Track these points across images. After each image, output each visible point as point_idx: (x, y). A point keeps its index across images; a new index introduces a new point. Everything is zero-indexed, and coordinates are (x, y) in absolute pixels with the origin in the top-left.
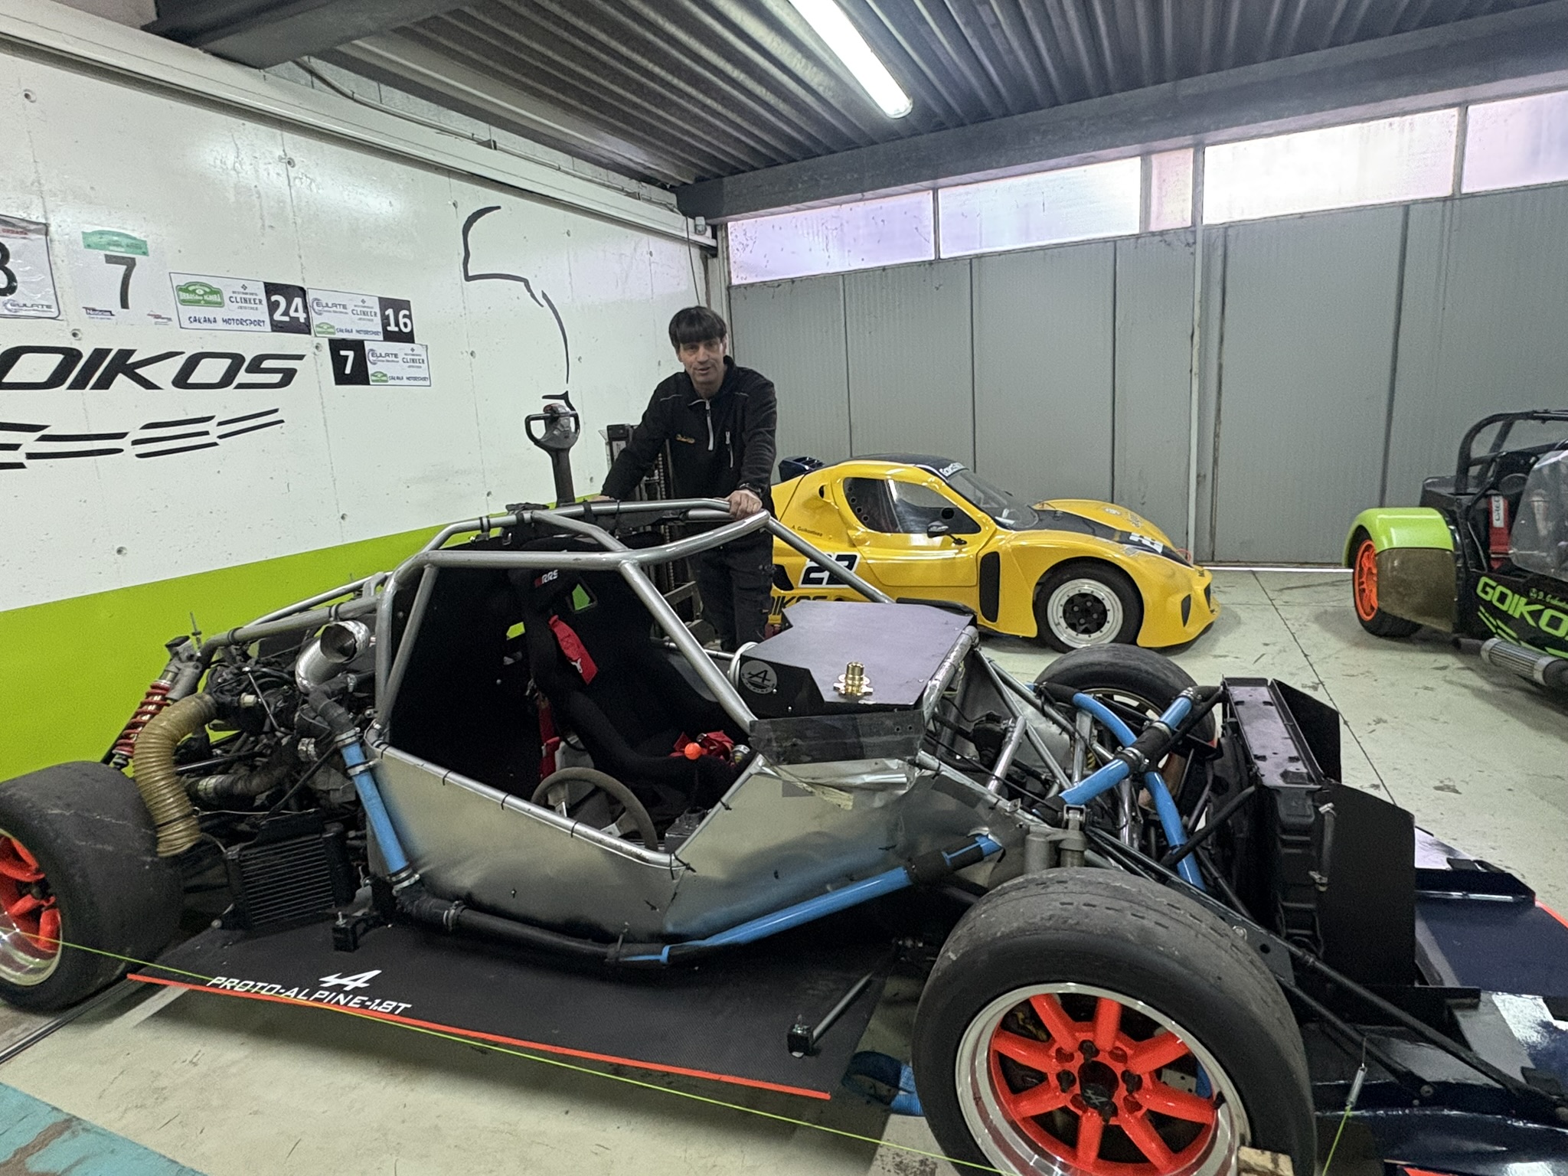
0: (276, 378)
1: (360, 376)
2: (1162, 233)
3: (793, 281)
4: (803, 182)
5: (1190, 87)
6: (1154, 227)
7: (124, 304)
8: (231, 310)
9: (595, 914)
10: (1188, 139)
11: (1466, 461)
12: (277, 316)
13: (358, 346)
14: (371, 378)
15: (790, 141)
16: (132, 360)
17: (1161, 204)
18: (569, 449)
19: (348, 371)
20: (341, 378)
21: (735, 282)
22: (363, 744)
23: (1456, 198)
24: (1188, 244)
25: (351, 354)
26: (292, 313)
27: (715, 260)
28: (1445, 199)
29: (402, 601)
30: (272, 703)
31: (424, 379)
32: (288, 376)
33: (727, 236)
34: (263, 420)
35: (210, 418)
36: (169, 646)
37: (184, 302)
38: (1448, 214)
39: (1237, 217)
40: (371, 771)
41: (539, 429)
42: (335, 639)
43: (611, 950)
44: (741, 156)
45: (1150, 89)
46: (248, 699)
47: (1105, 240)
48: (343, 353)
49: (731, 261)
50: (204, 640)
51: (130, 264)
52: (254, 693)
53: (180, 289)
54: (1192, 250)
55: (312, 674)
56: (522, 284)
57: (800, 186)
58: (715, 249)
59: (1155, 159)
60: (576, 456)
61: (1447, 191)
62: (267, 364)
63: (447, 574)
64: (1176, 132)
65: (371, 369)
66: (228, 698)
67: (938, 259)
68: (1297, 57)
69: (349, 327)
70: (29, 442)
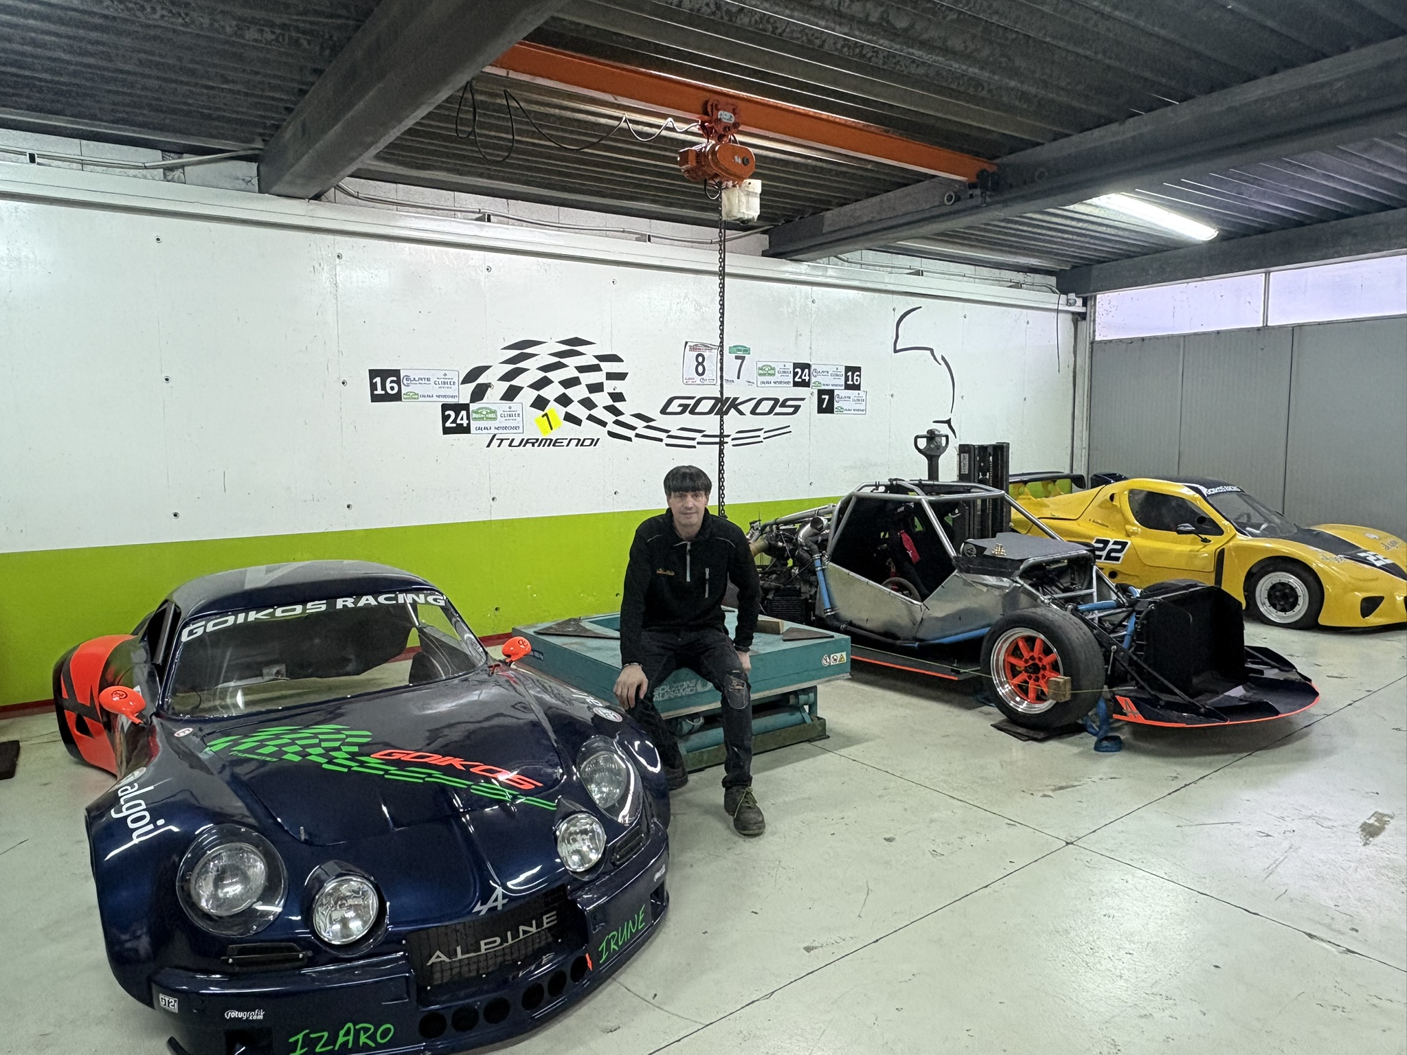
0: (791, 410)
1: (830, 409)
4: (1153, 269)
7: (738, 378)
8: (778, 377)
9: (895, 630)
12: (796, 379)
13: (831, 393)
14: (835, 410)
16: (738, 402)
18: (939, 456)
19: (824, 406)
20: (821, 410)
21: (1098, 338)
22: (821, 560)
25: (827, 397)
26: (803, 377)
27: (1084, 322)
29: (842, 511)
30: (788, 547)
31: (863, 411)
32: (797, 408)
33: (1095, 305)
34: (783, 431)
35: (762, 429)
36: (751, 524)
37: (760, 375)
40: (823, 570)
41: (922, 443)
42: (816, 522)
43: (898, 642)
46: (780, 544)
48: (823, 397)
49: (1097, 322)
50: (762, 523)
51: (743, 358)
52: (782, 542)
53: (760, 369)
55: (805, 538)
56: (929, 352)
57: (1150, 273)
58: (1085, 314)
60: (942, 461)
62: (789, 403)
63: (861, 501)
65: (836, 405)
66: (774, 543)
67: (1266, 326)
69: (827, 382)
70: (698, 436)
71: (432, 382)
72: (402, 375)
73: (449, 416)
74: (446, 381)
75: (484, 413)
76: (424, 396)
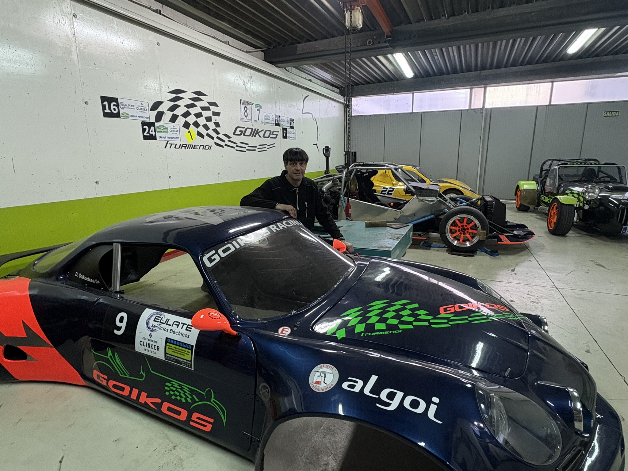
0: (275, 136)
1: (286, 137)
2: (474, 109)
3: (370, 115)
4: (377, 89)
5: (484, 73)
6: (472, 108)
7: (258, 120)
10: (483, 86)
11: (542, 170)
14: (288, 137)
15: (376, 78)
16: (259, 131)
17: (474, 102)
18: (329, 157)
19: (284, 135)
21: (353, 115)
23: (550, 105)
24: (481, 113)
27: (348, 108)
28: (547, 106)
31: (295, 138)
32: (277, 135)
33: (352, 102)
34: (273, 146)
35: (266, 145)
37: (265, 119)
38: (547, 110)
39: (494, 106)
44: (361, 81)
45: (473, 73)
47: (459, 110)
48: (284, 131)
49: (352, 109)
51: (259, 111)
53: (265, 116)
54: (482, 114)
56: (311, 115)
57: (376, 90)
58: (348, 105)
59: (473, 89)
61: (547, 103)
62: (274, 133)
64: (480, 84)
65: (288, 135)
67: (413, 112)
68: (512, 68)
70: (246, 146)
71: (135, 108)
72: (119, 101)
73: (146, 129)
74: (143, 108)
75: (162, 128)
76: (132, 116)
